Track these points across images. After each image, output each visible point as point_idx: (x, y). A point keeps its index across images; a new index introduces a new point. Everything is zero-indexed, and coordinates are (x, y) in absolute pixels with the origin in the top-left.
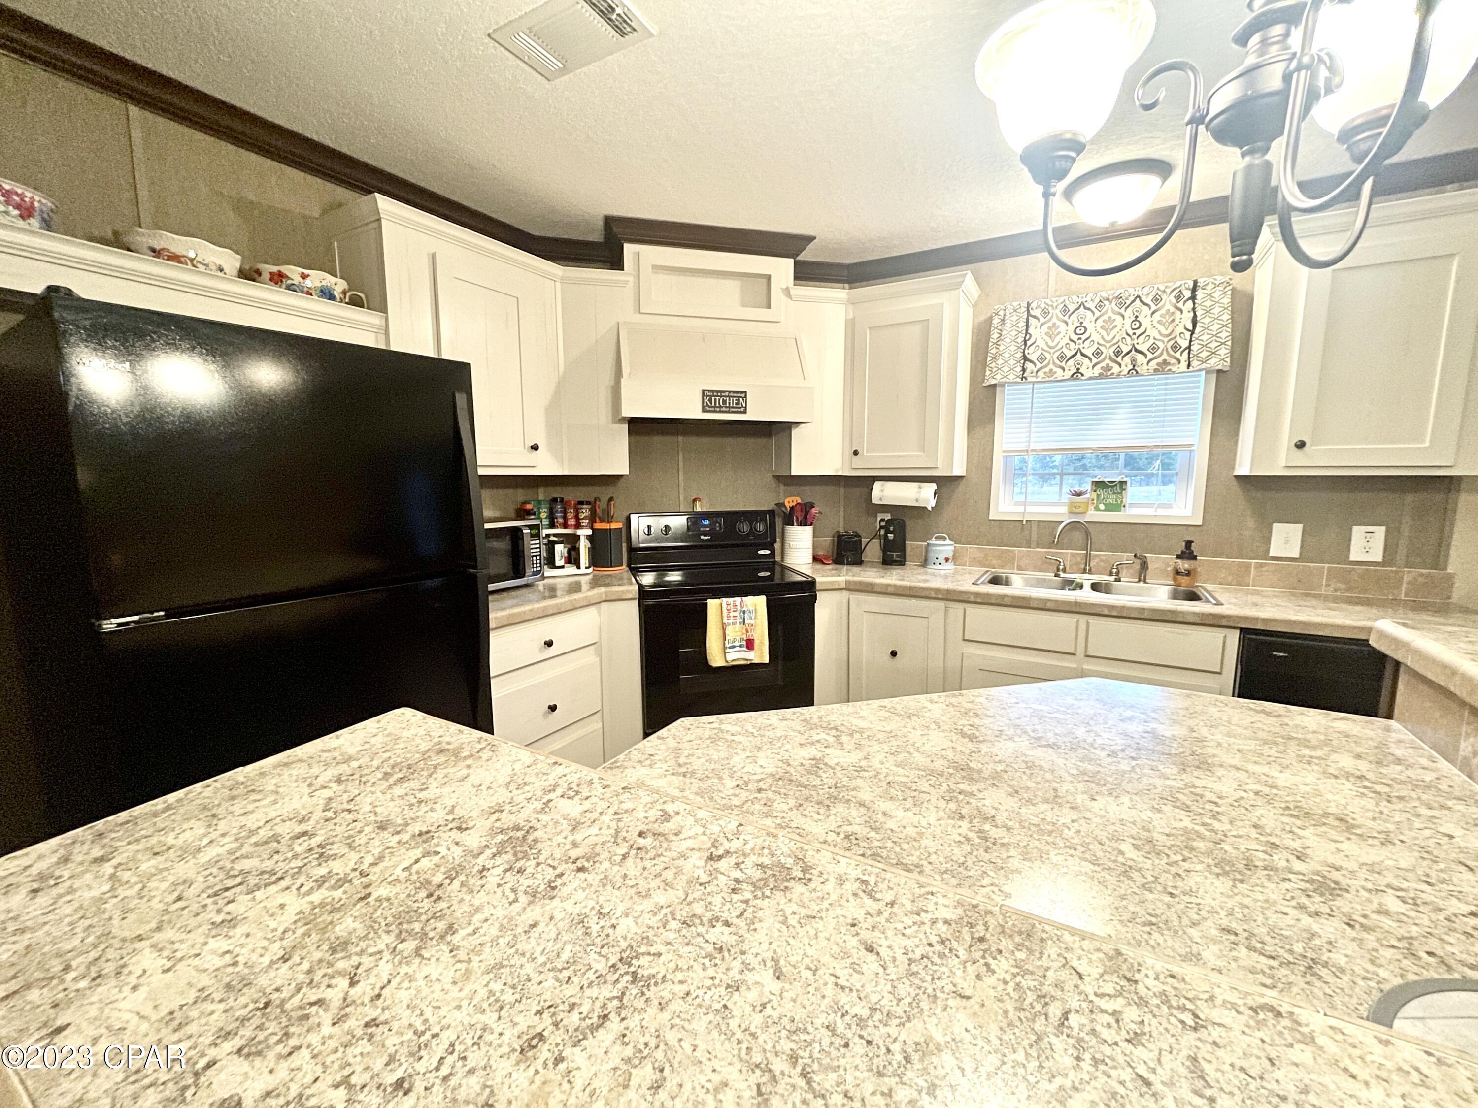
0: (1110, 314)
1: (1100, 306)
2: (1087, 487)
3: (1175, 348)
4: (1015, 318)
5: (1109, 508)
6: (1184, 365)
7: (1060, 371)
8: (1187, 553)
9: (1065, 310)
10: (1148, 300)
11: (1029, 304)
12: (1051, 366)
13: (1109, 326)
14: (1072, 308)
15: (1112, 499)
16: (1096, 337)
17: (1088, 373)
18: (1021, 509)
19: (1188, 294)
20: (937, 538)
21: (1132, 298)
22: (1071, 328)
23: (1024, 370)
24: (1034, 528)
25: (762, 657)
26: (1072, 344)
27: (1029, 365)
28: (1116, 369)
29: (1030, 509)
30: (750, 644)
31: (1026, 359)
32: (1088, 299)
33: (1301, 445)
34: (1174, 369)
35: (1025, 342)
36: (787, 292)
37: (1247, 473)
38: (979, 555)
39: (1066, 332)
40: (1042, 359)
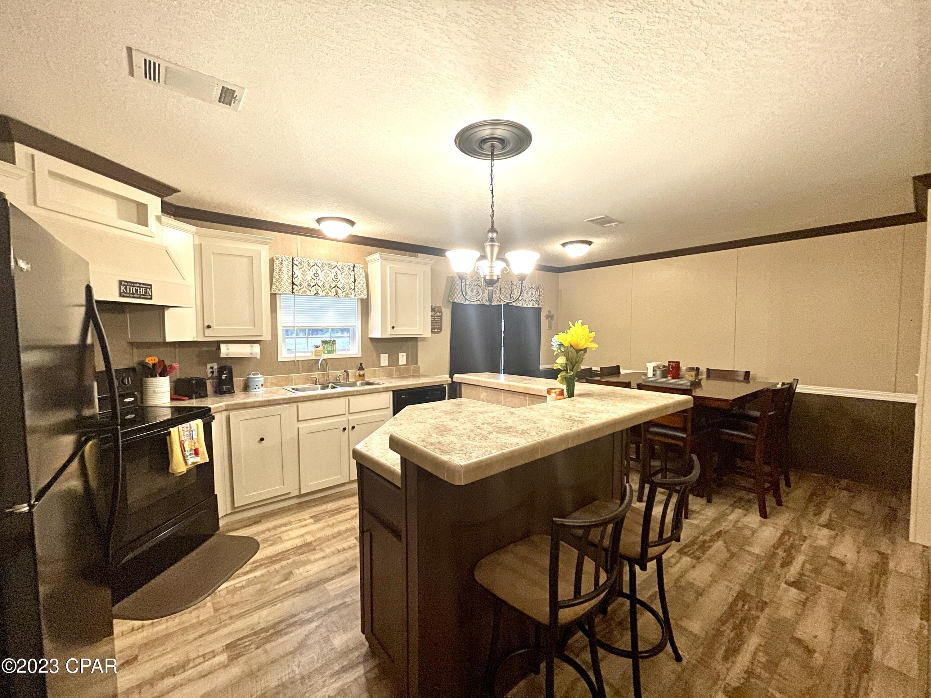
0: (326, 270)
1: (322, 266)
2: (320, 344)
3: (350, 288)
4: (286, 263)
5: (330, 352)
6: (353, 296)
7: (309, 292)
8: (361, 368)
9: (309, 265)
10: (340, 268)
11: (293, 259)
12: (304, 289)
13: (326, 275)
14: (312, 264)
15: (330, 348)
16: (322, 279)
17: (321, 294)
18: (293, 355)
19: (352, 269)
20: (254, 374)
21: (334, 266)
22: (312, 273)
23: (293, 289)
24: (300, 364)
25: (205, 459)
26: (313, 280)
27: (294, 286)
28: (330, 294)
29: (298, 355)
30: (196, 453)
31: (293, 283)
32: (318, 262)
33: (393, 327)
34: (350, 296)
35: (293, 275)
36: (158, 219)
37: (380, 337)
38: (274, 381)
39: (309, 275)
40: (301, 285)
